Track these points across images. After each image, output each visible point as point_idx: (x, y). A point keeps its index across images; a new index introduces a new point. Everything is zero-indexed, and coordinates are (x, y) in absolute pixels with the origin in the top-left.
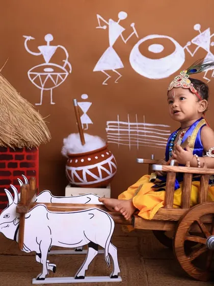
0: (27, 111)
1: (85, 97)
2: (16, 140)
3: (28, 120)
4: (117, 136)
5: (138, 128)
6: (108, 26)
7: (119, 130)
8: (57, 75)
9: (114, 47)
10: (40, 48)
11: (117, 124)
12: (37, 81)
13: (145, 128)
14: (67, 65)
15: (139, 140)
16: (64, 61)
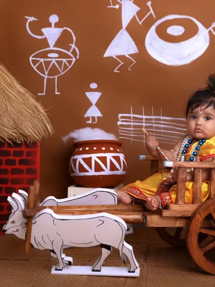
0: (27, 102)
1: (94, 86)
2: (14, 134)
3: (29, 113)
4: (130, 131)
5: (153, 121)
6: (120, 5)
7: (132, 124)
8: (62, 61)
9: (127, 29)
10: (44, 30)
11: (130, 118)
12: (40, 68)
13: (162, 122)
14: (74, 49)
16: (70, 45)
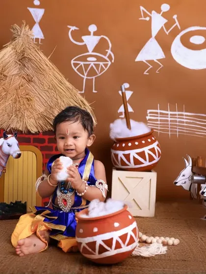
1: (126, 85)
4: (158, 124)
5: (177, 116)
6: (151, 17)
7: (159, 118)
8: (99, 64)
10: (84, 38)
11: (157, 113)
12: (80, 70)
13: (184, 117)
14: (110, 55)
15: (179, 129)
16: (107, 50)
